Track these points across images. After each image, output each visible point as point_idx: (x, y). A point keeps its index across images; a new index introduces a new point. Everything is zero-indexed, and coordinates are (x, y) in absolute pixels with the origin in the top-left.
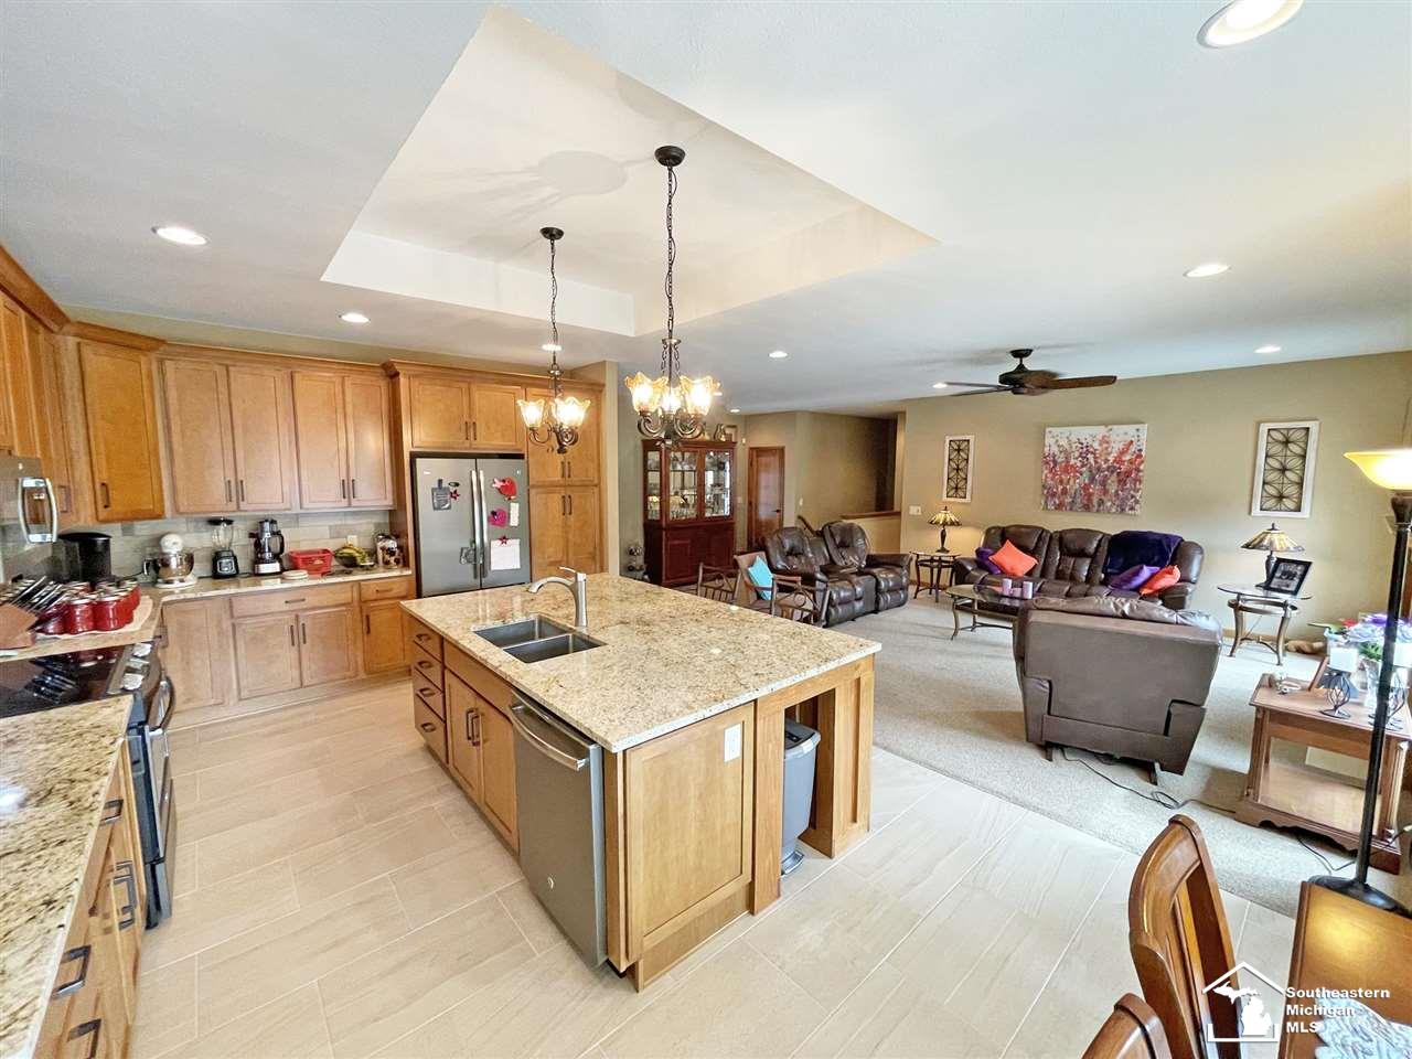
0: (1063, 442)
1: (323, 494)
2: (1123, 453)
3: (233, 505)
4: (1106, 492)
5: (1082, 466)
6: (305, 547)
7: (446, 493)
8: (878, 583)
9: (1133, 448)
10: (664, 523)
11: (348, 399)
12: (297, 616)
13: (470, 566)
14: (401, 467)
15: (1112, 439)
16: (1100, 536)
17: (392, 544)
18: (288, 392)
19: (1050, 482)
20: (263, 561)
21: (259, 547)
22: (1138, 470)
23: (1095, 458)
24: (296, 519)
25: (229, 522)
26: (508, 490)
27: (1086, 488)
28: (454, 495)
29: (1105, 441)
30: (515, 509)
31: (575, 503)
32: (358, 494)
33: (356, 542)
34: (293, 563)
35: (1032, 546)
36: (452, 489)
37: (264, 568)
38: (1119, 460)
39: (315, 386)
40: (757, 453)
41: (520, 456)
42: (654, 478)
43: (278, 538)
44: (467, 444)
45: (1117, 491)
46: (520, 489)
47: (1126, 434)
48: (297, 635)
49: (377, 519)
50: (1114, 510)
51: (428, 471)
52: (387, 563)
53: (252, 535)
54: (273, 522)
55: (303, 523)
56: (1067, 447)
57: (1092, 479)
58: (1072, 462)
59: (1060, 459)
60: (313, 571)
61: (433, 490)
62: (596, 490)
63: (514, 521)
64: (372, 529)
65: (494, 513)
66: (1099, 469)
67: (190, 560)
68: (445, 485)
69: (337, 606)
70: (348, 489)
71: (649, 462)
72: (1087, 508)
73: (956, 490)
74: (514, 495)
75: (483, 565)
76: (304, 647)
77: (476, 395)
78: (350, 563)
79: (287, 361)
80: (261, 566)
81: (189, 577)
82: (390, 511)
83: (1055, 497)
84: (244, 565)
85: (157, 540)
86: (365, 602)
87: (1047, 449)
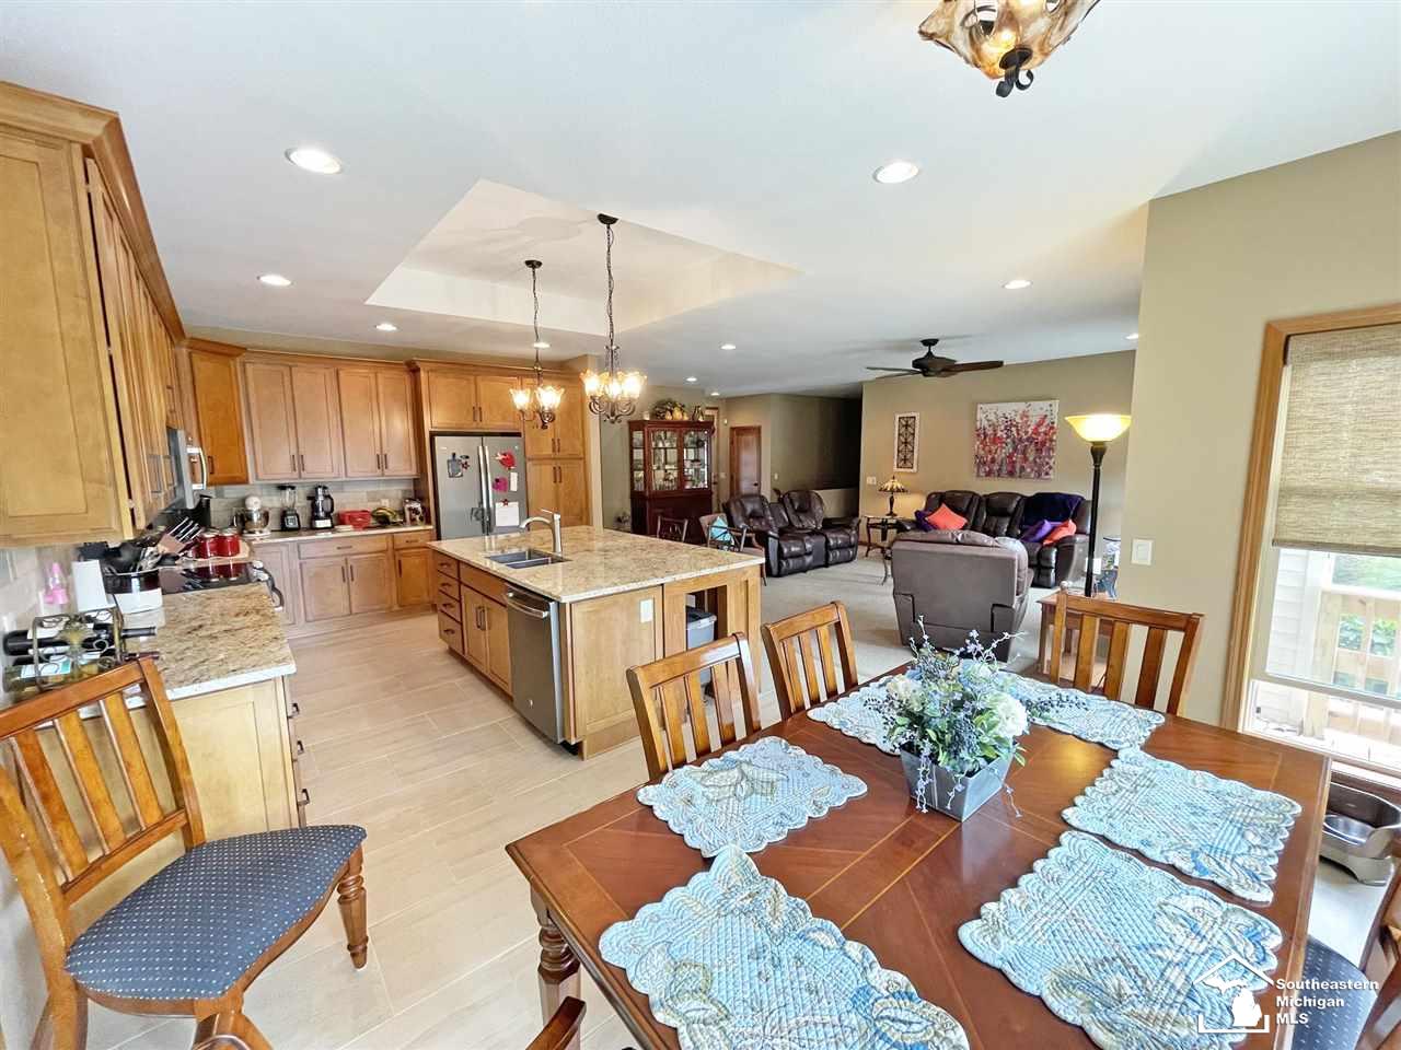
0: (992, 417)
1: (363, 465)
2: (1039, 425)
3: (296, 474)
4: (1026, 459)
5: (1008, 438)
6: (349, 508)
7: (458, 464)
8: (827, 542)
9: (1047, 421)
10: (647, 494)
11: (381, 389)
12: (346, 560)
13: (479, 523)
14: (423, 444)
15: (1030, 413)
16: (1019, 498)
17: (417, 505)
18: (335, 384)
19: (982, 452)
20: (319, 518)
21: (314, 508)
22: (1051, 440)
23: (1018, 430)
24: (341, 486)
25: (293, 488)
26: (508, 462)
27: (1010, 456)
28: (465, 466)
29: (1025, 415)
30: (514, 477)
31: (565, 471)
32: (390, 465)
33: (388, 505)
34: (341, 520)
35: (964, 508)
36: (464, 461)
37: (320, 524)
38: (1036, 431)
39: (355, 380)
40: (738, 432)
41: (518, 435)
42: (638, 455)
43: (329, 501)
44: (474, 425)
45: (1034, 459)
46: (518, 458)
47: (1042, 409)
48: (347, 574)
49: (403, 487)
50: (1032, 475)
51: (445, 447)
52: (413, 520)
53: (309, 498)
54: (325, 488)
55: (347, 488)
56: (995, 420)
57: (1015, 449)
58: (999, 434)
59: (990, 432)
60: (357, 526)
61: (448, 461)
62: (581, 462)
63: (514, 487)
64: (400, 495)
65: (497, 480)
66: (1020, 440)
67: (266, 516)
68: (458, 457)
69: (375, 552)
70: (382, 461)
71: (635, 441)
72: (1011, 474)
73: (905, 461)
74: (513, 465)
75: (489, 522)
76: (353, 584)
77: (481, 385)
78: (384, 521)
79: (333, 360)
80: (318, 522)
81: (265, 530)
82: (414, 479)
83: (986, 466)
84: (304, 523)
85: (243, 501)
86: (398, 550)
87: (978, 423)
